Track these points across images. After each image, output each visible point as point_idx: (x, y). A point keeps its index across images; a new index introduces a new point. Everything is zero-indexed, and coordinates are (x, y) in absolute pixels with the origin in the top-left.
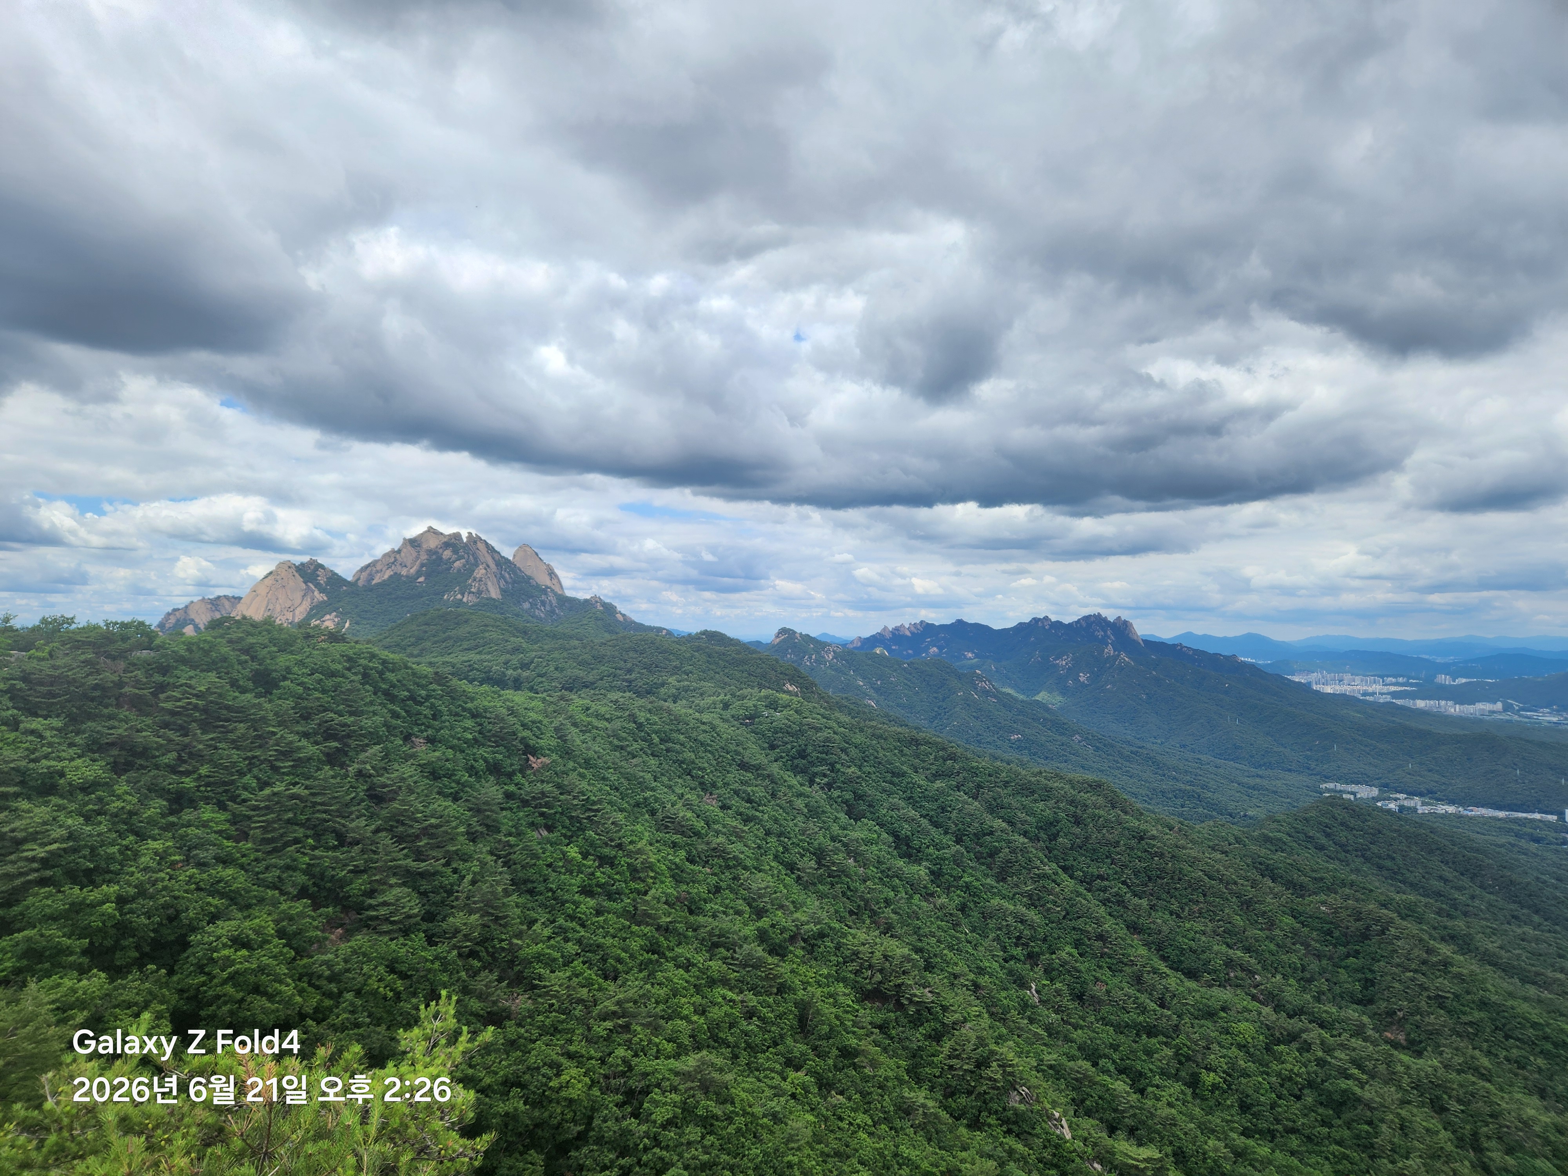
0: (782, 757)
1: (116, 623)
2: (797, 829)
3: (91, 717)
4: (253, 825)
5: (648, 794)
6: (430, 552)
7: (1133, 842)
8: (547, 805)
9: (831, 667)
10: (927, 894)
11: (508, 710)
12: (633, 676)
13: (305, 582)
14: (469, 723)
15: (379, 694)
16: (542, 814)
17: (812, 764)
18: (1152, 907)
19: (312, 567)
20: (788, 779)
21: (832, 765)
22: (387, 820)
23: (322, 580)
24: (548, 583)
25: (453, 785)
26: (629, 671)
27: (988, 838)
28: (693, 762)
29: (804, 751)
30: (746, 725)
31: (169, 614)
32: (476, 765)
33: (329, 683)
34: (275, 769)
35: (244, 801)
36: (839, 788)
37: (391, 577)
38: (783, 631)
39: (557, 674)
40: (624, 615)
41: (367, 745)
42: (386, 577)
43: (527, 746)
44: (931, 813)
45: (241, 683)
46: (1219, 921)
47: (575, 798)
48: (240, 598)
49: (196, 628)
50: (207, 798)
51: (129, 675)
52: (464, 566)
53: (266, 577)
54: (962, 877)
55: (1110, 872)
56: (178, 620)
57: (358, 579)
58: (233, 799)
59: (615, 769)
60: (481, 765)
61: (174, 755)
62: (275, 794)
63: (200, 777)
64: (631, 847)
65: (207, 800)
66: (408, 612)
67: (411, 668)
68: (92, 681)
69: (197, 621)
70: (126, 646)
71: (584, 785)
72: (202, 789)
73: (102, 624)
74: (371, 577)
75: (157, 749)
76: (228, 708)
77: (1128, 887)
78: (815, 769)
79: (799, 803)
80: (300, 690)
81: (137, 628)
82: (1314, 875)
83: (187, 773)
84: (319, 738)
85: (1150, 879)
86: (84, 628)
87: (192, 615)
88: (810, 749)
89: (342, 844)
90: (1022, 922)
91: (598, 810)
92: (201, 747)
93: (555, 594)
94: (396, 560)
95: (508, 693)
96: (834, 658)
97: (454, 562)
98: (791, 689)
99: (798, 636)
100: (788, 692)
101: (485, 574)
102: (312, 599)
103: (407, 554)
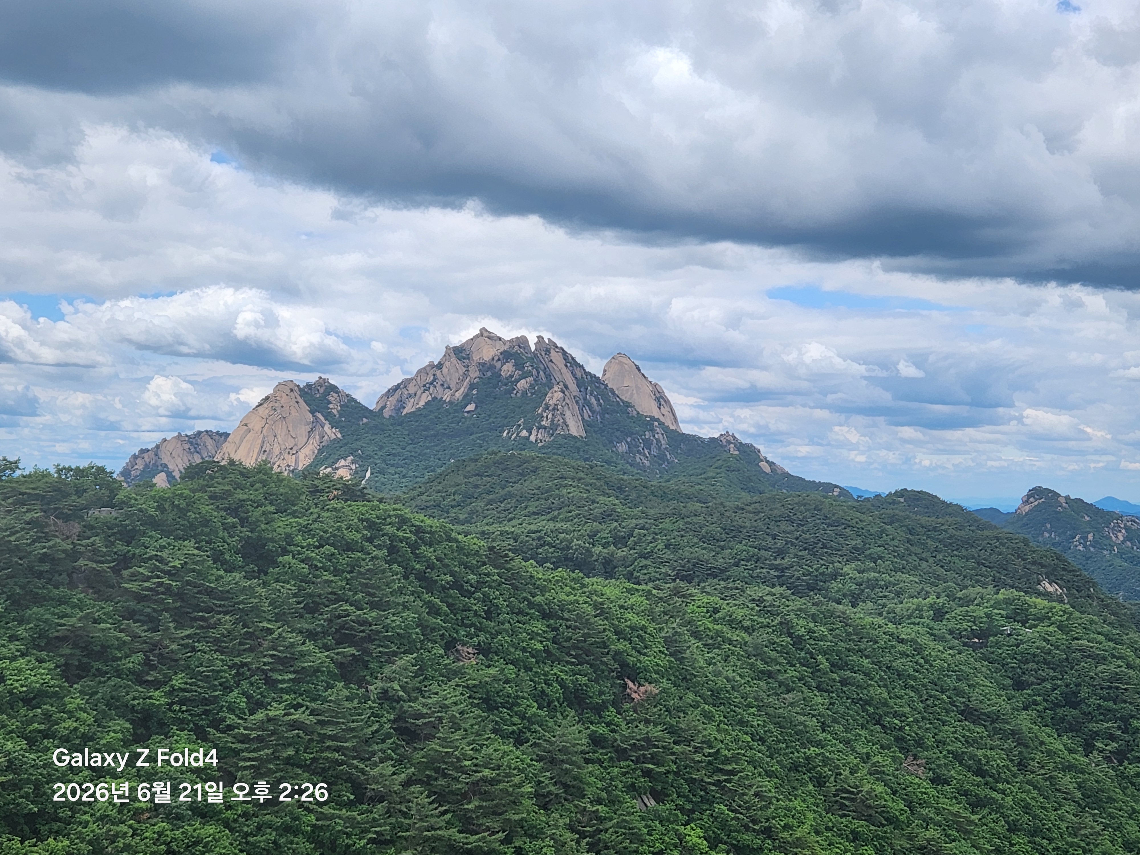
0: (1037, 704)
1: (70, 469)
2: (1064, 825)
3: (38, 600)
5: (813, 751)
6: (483, 366)
8: (654, 759)
9: (1120, 555)
11: (596, 608)
12: (786, 561)
13: (312, 412)
14: (538, 626)
15: (412, 578)
16: (647, 773)
19: (322, 390)
20: (1047, 740)
22: (421, 766)
23: (335, 408)
24: (656, 413)
25: (516, 719)
26: (781, 553)
28: (885, 704)
29: (1075, 694)
30: (974, 647)
31: (135, 457)
32: (548, 690)
33: (343, 560)
34: (272, 684)
35: (230, 728)
37: (428, 403)
38: (1036, 492)
39: (668, 555)
40: (771, 464)
41: (395, 654)
42: (422, 403)
43: (624, 665)
45: (227, 557)
47: (697, 750)
48: (227, 435)
49: (170, 475)
50: (182, 721)
51: (84, 542)
52: (532, 386)
53: (260, 405)
56: (147, 466)
57: (384, 407)
58: (216, 724)
59: (759, 708)
61: (139, 657)
62: (269, 720)
63: (173, 689)
64: (785, 834)
65: (182, 724)
66: (452, 456)
67: (457, 541)
68: (39, 549)
69: (171, 467)
70: (82, 501)
71: (711, 731)
72: (176, 707)
73: (53, 471)
74: (401, 404)
75: (119, 649)
76: (209, 592)
78: (1094, 727)
79: (1067, 781)
80: (305, 568)
81: (96, 476)
83: (157, 685)
84: (329, 640)
86: (30, 476)
87: (165, 459)
89: (360, 800)
91: (733, 773)
92: (174, 647)
93: (666, 429)
94: (435, 379)
95: (595, 582)
96: (1126, 539)
97: (517, 381)
98: (1050, 589)
99: (1063, 501)
100: (1046, 595)
101: (563, 399)
102: (321, 437)
103: (453, 370)
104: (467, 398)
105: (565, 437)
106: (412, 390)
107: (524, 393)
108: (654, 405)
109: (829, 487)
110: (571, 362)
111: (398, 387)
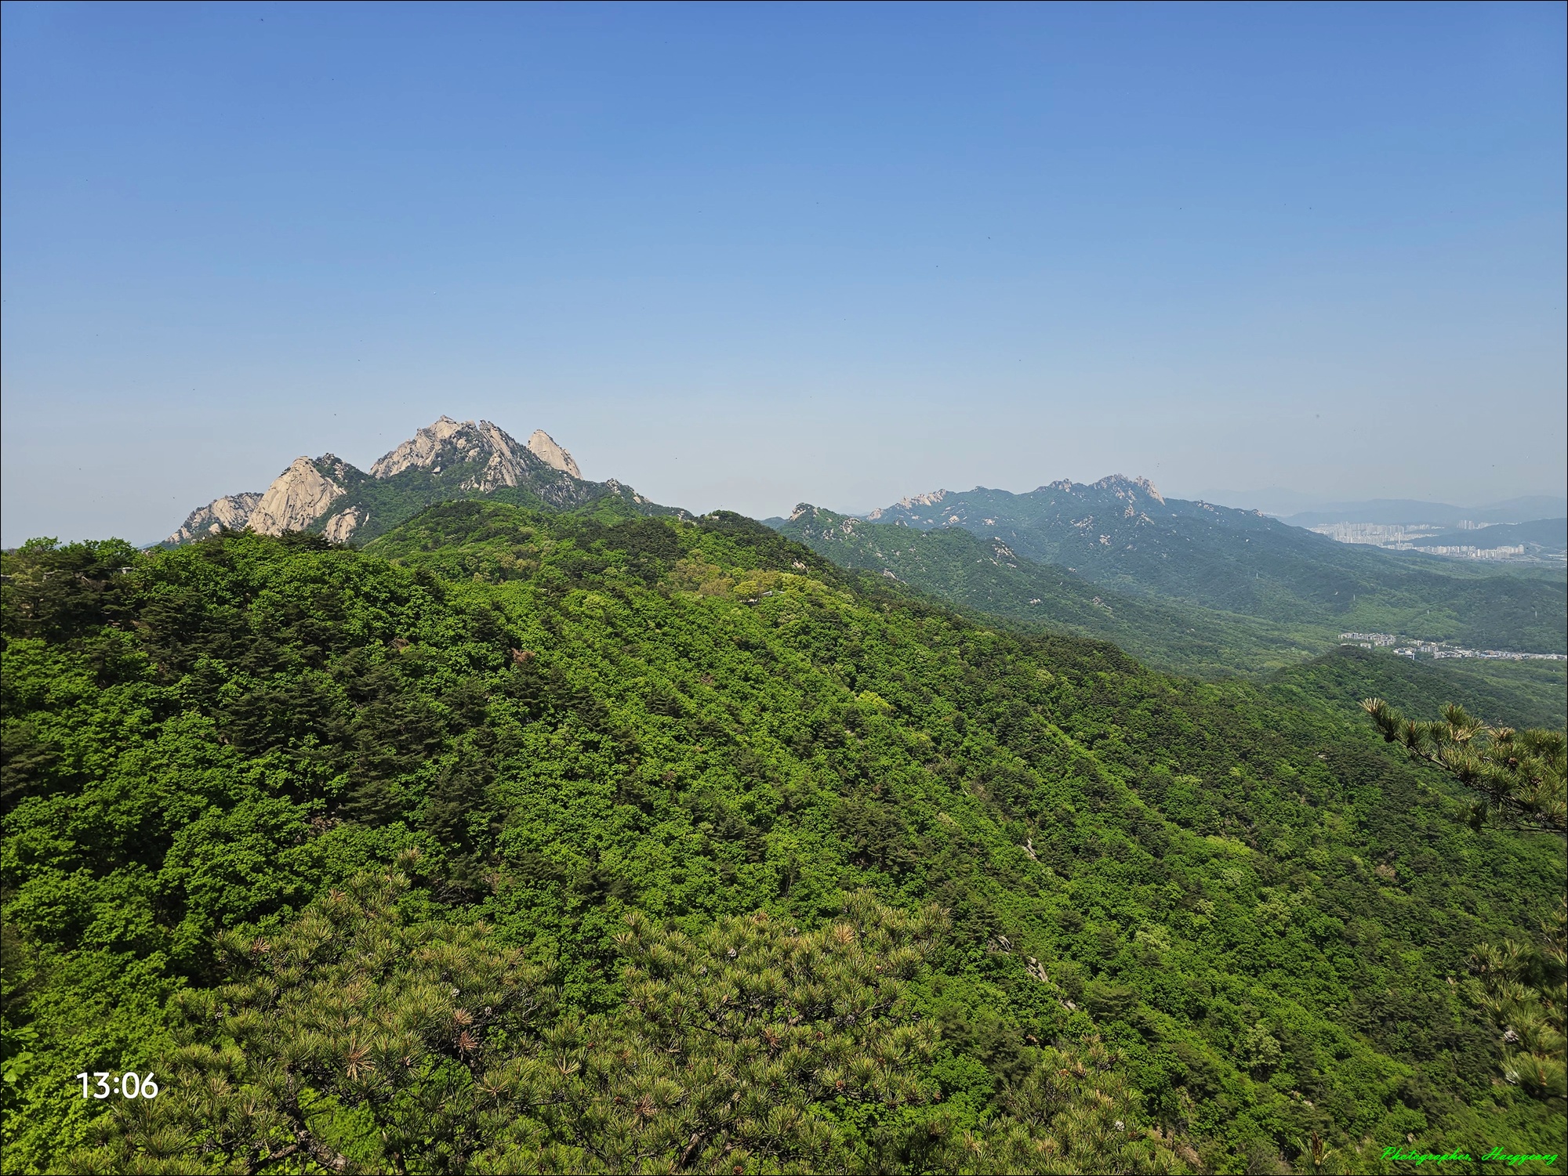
6: (444, 442)
9: (849, 540)
13: (323, 478)
19: (329, 462)
23: (340, 474)
24: (565, 469)
37: (408, 468)
42: (403, 468)
52: (479, 454)
57: (376, 472)
66: (427, 503)
69: (222, 519)
74: (389, 468)
87: (218, 513)
94: (411, 451)
96: (853, 531)
97: (469, 451)
99: (816, 510)
101: (501, 462)
102: (332, 494)
103: (423, 444)
104: (434, 464)
105: (503, 487)
106: (395, 459)
107: (474, 459)
108: (563, 463)
109: (679, 511)
110: (506, 438)
111: (386, 457)
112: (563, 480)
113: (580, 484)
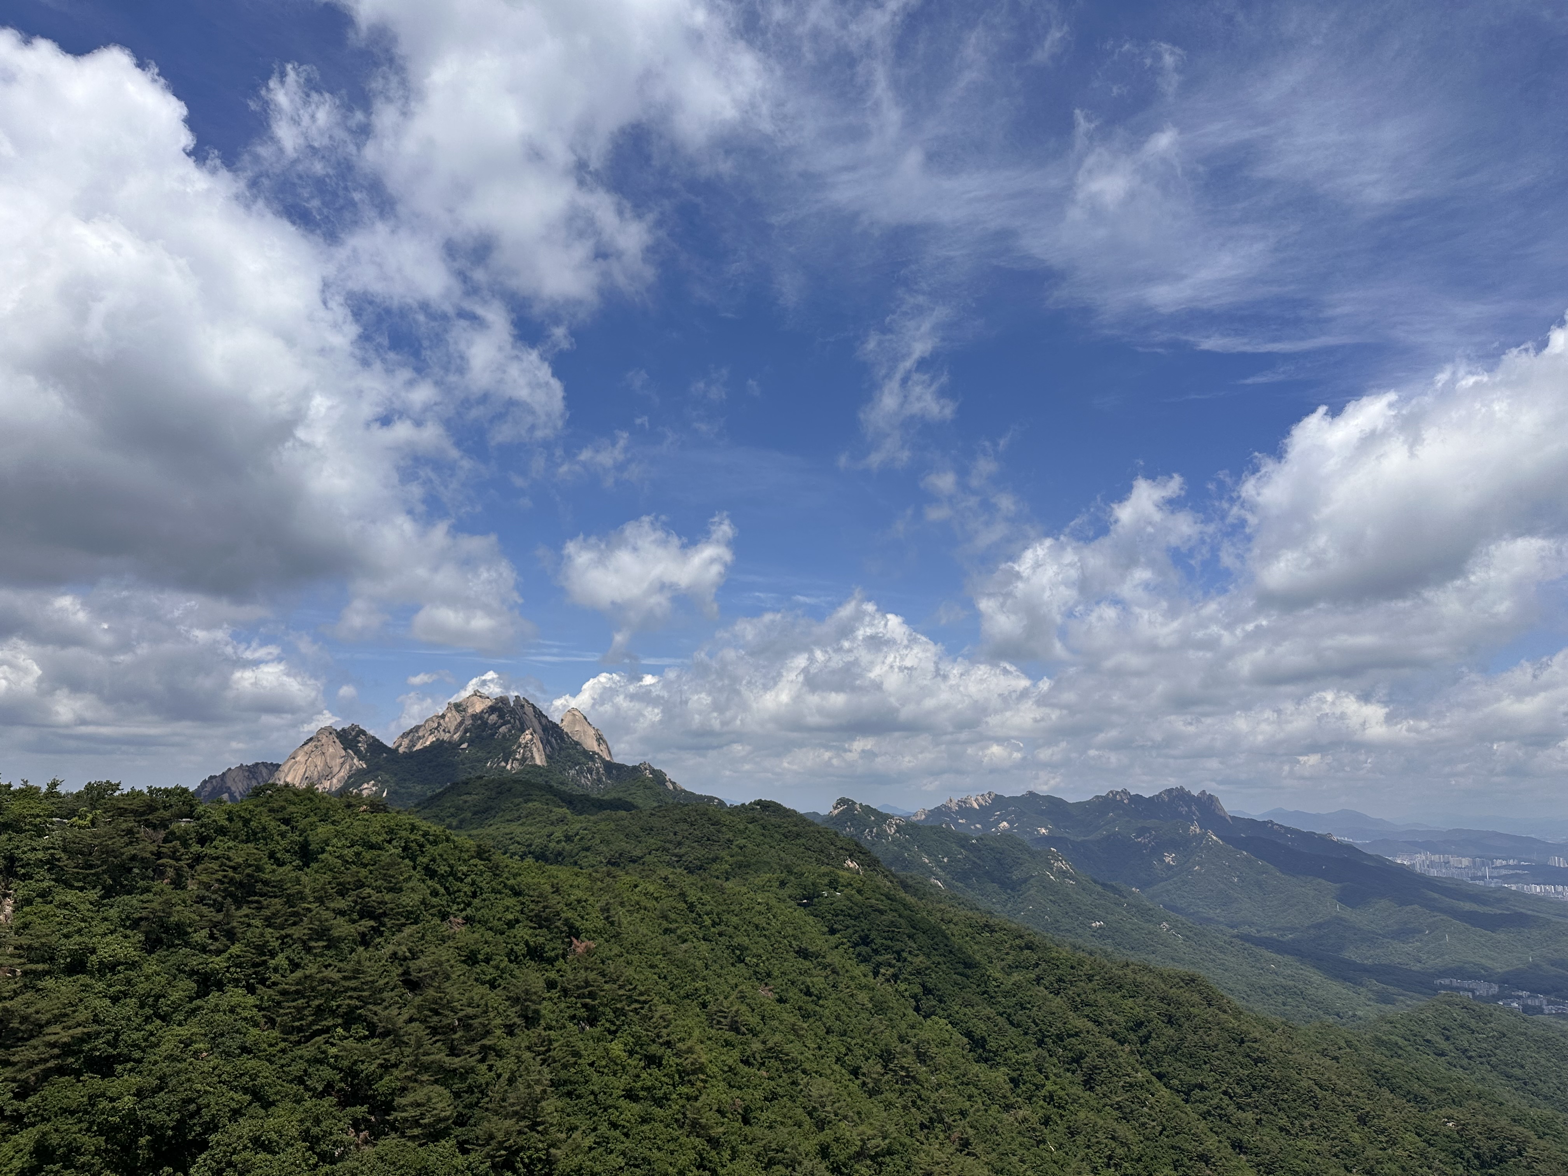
0: (844, 944)
2: (861, 1027)
3: (126, 889)
4: (281, 1011)
5: (699, 984)
6: (474, 717)
7: (1233, 1046)
8: (591, 995)
9: (893, 841)
10: (1007, 1105)
11: (553, 886)
12: (683, 851)
13: (345, 749)
14: (511, 901)
15: (419, 869)
16: (585, 1005)
17: (876, 952)
18: (1259, 1122)
19: (353, 733)
20: (850, 969)
21: (898, 953)
22: (420, 1008)
23: (362, 746)
24: (596, 749)
25: (491, 970)
26: (679, 845)
27: (1073, 1040)
28: (748, 948)
29: (868, 936)
30: (805, 906)
31: (206, 781)
32: (516, 948)
33: (368, 856)
34: (309, 950)
35: (275, 984)
36: (906, 979)
37: (433, 742)
38: (842, 802)
39: (603, 848)
40: (674, 783)
41: (404, 925)
42: (428, 743)
43: (572, 927)
44: (1008, 1011)
45: (279, 855)
46: (1333, 1139)
47: (621, 987)
48: (278, 766)
49: (233, 796)
50: (237, 980)
51: (167, 845)
52: (510, 731)
53: (306, 743)
54: (1043, 1086)
55: (1210, 1080)
56: (215, 788)
57: (400, 746)
58: (263, 981)
59: (664, 955)
60: (521, 949)
61: (205, 932)
62: (306, 977)
63: (231, 956)
64: (679, 1045)
65: (236, 982)
66: (451, 780)
67: (453, 841)
68: (130, 850)
69: (234, 789)
70: (167, 814)
71: (629, 972)
72: (232, 969)
73: (146, 791)
74: (413, 743)
75: (190, 926)
76: (264, 882)
77: (1231, 1098)
78: (880, 959)
79: (863, 997)
80: (338, 863)
81: (180, 794)
82: (1436, 1085)
83: (218, 953)
84: (355, 916)
85: (1254, 1089)
86: (128, 795)
87: (229, 783)
88: (873, 934)
89: (372, 1035)
90: (1113, 1138)
91: (645, 1002)
92: (234, 923)
93: (604, 760)
94: (439, 726)
95: (553, 869)
96: (896, 831)
97: (500, 727)
98: (852, 865)
99: (858, 806)
100: (849, 869)
101: (532, 740)
102: (351, 767)
103: (453, 719)
104: (462, 740)
105: (532, 766)
106: (421, 733)
107: (504, 736)
108: (595, 744)
109: (711, 799)
110: (539, 715)
111: (411, 731)
112: (593, 760)
113: (610, 767)
